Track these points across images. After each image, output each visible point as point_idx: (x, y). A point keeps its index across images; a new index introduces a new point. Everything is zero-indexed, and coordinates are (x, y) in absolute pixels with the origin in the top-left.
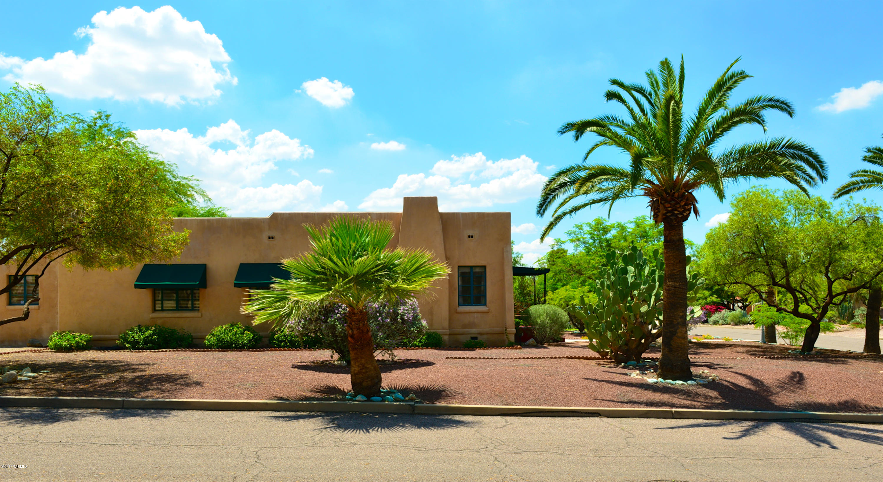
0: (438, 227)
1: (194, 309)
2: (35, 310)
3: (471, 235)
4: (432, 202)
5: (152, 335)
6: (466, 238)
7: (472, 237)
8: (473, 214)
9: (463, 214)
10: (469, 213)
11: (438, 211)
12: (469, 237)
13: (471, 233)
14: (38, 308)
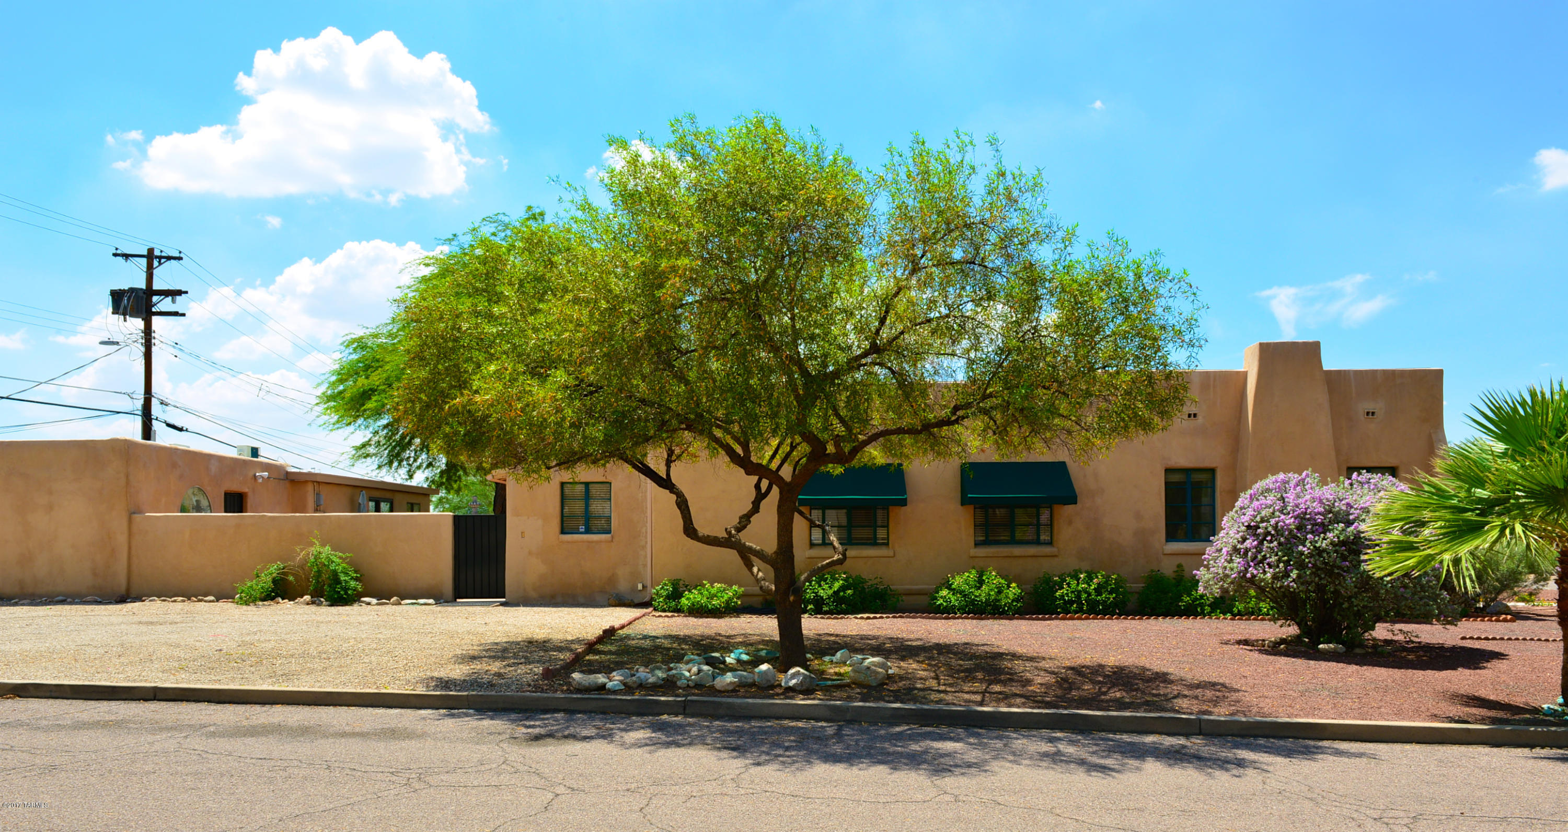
0: (1321, 396)
1: (873, 542)
2: (606, 542)
3: (1371, 411)
4: (1312, 350)
5: (843, 588)
6: (1362, 416)
7: (1373, 413)
8: (1374, 373)
9: (1357, 373)
10: (1366, 372)
11: (1322, 367)
12: (1368, 413)
13: (1370, 407)
14: (610, 539)
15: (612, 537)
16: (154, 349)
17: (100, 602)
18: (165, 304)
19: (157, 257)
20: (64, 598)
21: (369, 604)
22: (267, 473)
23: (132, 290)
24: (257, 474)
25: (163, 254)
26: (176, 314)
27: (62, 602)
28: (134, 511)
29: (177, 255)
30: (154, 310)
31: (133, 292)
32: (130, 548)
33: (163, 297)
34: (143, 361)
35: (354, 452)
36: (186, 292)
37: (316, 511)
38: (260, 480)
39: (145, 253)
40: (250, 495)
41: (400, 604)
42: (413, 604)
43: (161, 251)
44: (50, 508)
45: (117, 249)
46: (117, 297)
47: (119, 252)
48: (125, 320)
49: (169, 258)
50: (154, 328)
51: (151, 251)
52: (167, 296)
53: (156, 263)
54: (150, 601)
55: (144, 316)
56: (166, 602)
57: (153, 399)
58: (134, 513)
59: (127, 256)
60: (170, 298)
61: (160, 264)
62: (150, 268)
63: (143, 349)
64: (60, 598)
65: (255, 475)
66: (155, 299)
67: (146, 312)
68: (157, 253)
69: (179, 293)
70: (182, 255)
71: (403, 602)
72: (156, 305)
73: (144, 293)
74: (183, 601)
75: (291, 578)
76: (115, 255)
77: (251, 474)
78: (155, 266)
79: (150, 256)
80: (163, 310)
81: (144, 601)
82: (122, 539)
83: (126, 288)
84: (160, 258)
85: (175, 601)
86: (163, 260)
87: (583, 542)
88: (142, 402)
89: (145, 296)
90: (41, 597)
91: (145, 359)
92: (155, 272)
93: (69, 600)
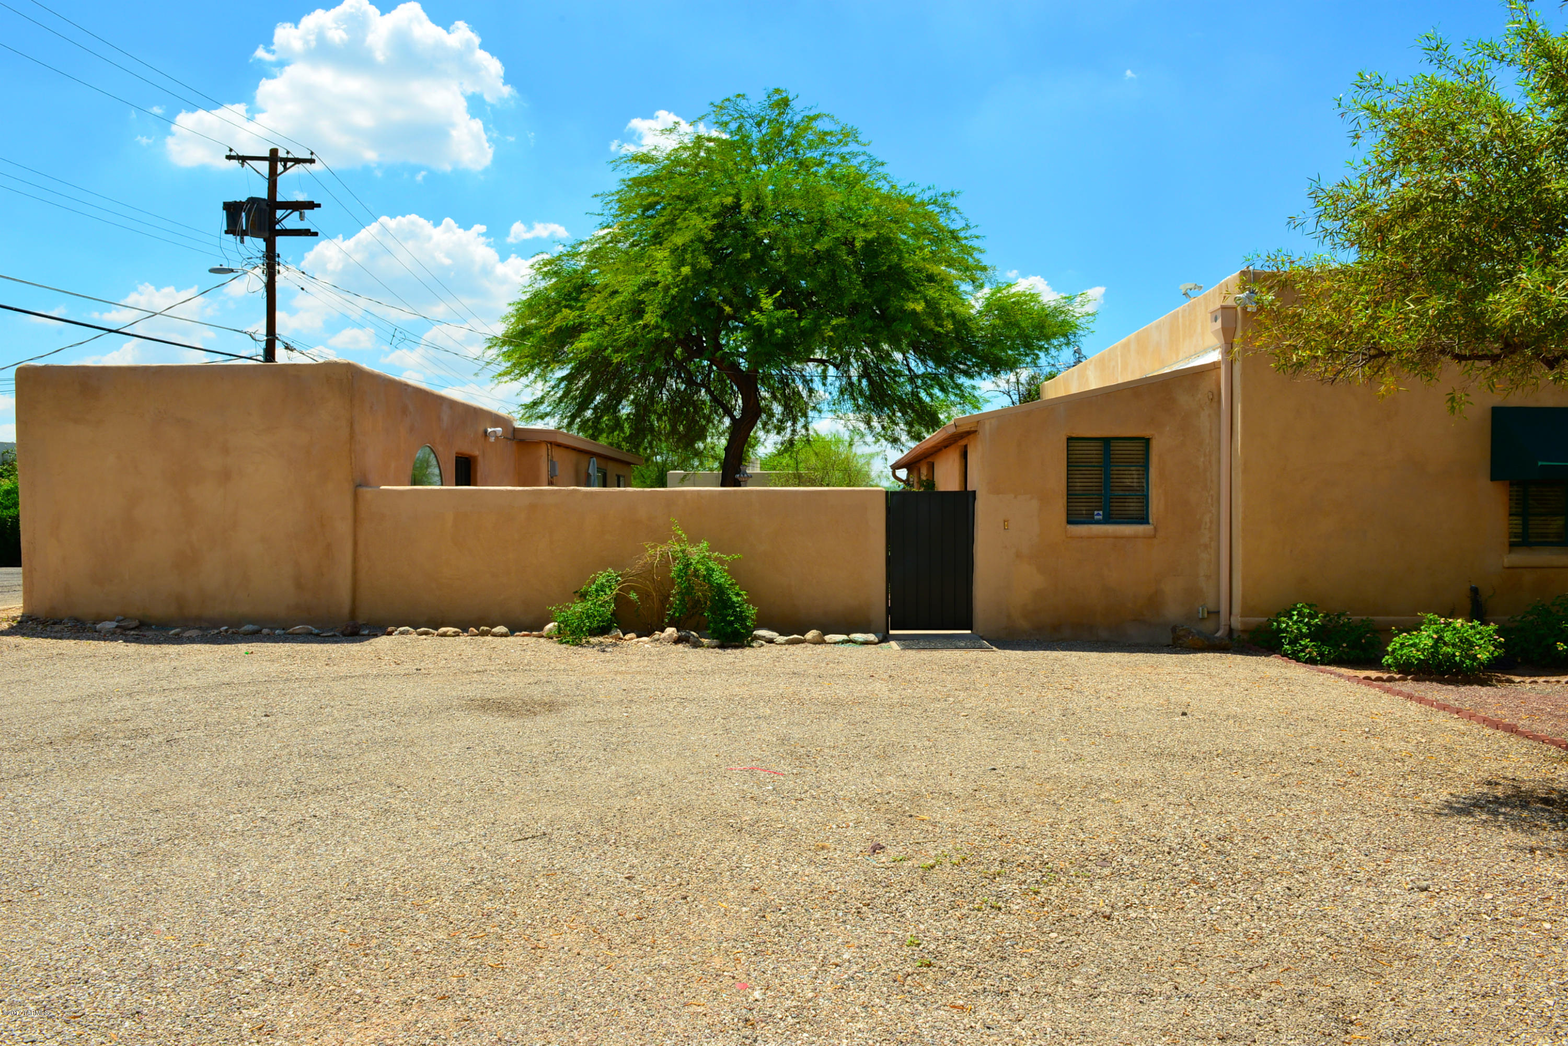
2: (1145, 537)
14: (1152, 533)
15: (1155, 529)
16: (278, 278)
17: (318, 635)
18: (292, 221)
19: (282, 160)
20: (255, 627)
21: (771, 641)
22: (499, 429)
23: (252, 200)
24: (489, 430)
25: (290, 156)
26: (307, 233)
27: (255, 636)
28: (360, 484)
29: (309, 157)
30: (278, 227)
31: (254, 204)
32: (355, 544)
33: (289, 211)
34: (265, 294)
35: (522, 412)
36: (319, 206)
37: (551, 483)
38: (492, 439)
39: (267, 154)
40: (480, 459)
41: (823, 642)
42: (843, 642)
43: (288, 153)
44: (225, 476)
45: (231, 150)
46: (232, 209)
47: (233, 154)
48: (242, 241)
49: (297, 161)
50: (278, 250)
51: (274, 152)
52: (294, 210)
53: (280, 168)
54: (402, 633)
55: (267, 235)
56: (429, 637)
57: (277, 341)
58: (360, 485)
59: (243, 159)
60: (297, 214)
61: (286, 169)
62: (273, 174)
63: (264, 278)
64: (249, 627)
65: (486, 432)
66: (279, 213)
67: (269, 230)
68: (282, 154)
69: (311, 205)
70: (314, 157)
71: (828, 638)
72: (280, 221)
73: (268, 205)
74: (456, 635)
75: (633, 596)
76: (229, 157)
77: (481, 430)
78: (279, 172)
79: (273, 157)
80: (288, 227)
81: (390, 634)
82: (343, 527)
83: (244, 200)
84: (285, 160)
85: (444, 635)
86: (289, 164)
87: (1106, 537)
88: (263, 345)
89: (268, 209)
90: (214, 623)
91: (267, 291)
92: (279, 179)
93: (265, 631)
